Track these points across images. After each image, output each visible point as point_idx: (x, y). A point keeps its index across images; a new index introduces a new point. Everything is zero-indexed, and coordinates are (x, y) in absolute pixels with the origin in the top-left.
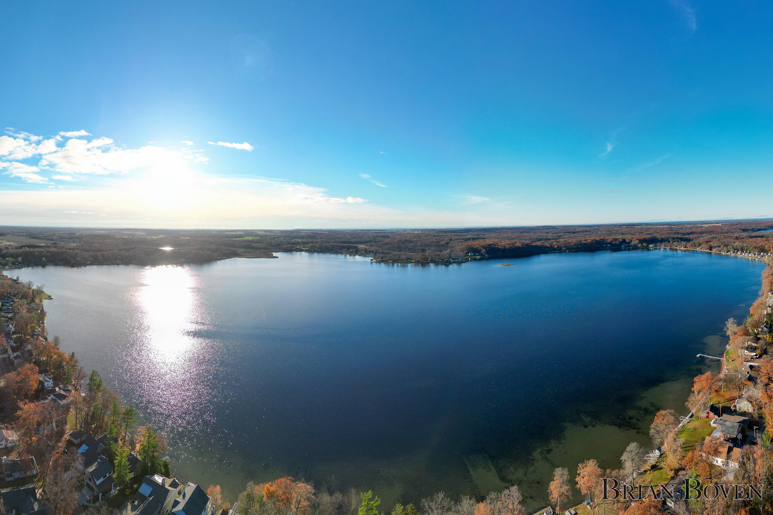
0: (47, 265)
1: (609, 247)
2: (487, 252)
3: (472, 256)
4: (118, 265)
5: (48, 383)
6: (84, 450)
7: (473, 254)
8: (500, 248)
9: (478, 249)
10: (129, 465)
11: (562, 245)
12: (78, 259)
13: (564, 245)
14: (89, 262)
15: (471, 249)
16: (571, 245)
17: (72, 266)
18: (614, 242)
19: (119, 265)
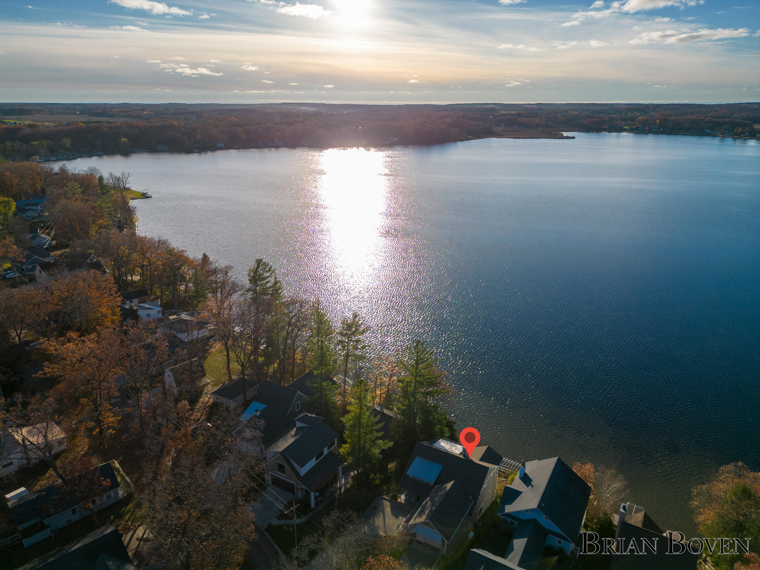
0: (133, 152)
4: (277, 147)
5: (148, 312)
6: (257, 411)
10: (377, 423)
12: (199, 137)
14: (220, 145)
17: (188, 151)
19: (279, 148)
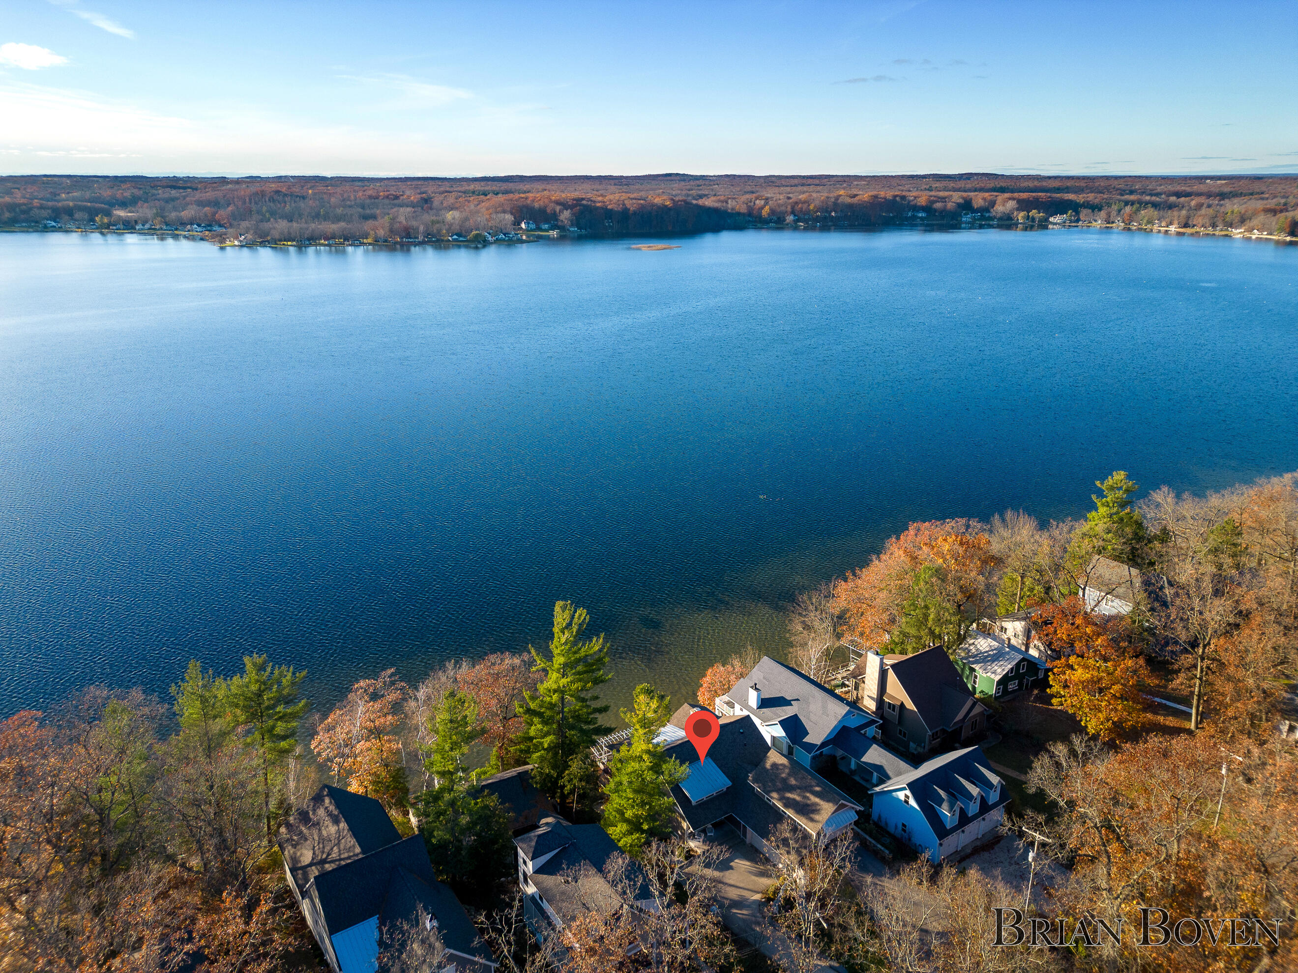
1: (922, 219)
2: (577, 221)
3: (532, 230)
7: (533, 226)
8: (612, 210)
9: (549, 211)
11: (783, 208)
13: (789, 209)
15: (525, 210)
16: (811, 207)
18: (938, 205)
